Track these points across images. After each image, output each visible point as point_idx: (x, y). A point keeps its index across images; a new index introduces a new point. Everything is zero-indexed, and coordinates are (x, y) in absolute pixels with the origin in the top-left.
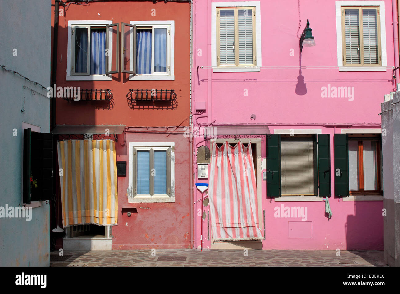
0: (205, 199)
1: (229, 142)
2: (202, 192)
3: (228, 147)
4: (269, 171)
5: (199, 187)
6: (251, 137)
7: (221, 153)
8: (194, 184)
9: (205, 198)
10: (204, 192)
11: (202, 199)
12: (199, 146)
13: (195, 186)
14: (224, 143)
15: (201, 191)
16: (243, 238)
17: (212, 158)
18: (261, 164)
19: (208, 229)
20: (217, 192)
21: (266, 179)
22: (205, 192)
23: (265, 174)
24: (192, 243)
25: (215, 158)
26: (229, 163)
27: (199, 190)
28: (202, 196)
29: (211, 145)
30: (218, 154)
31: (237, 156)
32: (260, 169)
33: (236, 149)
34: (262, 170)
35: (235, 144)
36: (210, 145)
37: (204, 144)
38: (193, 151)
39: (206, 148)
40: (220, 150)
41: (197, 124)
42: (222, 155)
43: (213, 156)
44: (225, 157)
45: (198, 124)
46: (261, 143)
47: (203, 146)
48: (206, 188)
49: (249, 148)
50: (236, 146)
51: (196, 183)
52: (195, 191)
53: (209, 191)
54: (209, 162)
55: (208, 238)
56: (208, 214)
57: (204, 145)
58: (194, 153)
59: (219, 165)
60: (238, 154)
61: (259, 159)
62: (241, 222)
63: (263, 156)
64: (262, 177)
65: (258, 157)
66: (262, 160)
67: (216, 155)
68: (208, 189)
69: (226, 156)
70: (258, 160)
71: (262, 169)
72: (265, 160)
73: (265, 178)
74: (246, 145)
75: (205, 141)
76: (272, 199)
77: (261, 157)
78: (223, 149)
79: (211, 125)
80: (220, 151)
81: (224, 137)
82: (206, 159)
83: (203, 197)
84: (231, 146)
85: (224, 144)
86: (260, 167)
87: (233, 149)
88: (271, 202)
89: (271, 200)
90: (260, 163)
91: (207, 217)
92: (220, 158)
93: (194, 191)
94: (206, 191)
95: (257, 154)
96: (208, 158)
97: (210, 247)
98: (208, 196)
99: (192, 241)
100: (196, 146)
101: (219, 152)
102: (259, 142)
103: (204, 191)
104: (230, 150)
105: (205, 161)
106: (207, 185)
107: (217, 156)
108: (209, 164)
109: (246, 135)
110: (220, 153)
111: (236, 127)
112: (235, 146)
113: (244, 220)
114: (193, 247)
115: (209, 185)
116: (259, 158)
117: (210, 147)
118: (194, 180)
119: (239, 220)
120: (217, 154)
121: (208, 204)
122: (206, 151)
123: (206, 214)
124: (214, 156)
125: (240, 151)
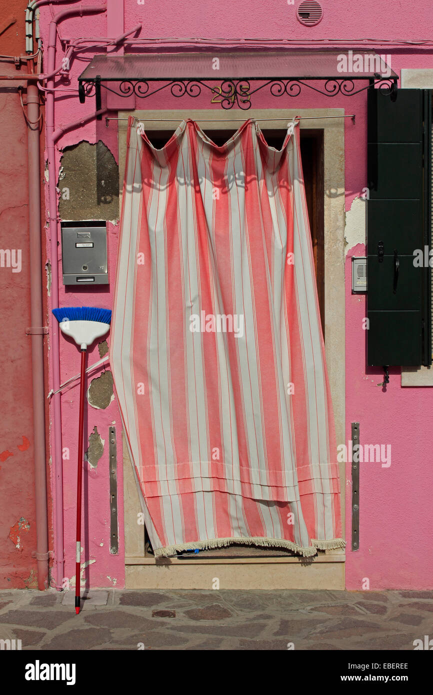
0: (99, 375)
1: (203, 126)
2: (84, 347)
3: (199, 147)
4: (381, 255)
5: (67, 326)
6: (303, 87)
7: (167, 172)
8: (50, 314)
9: (98, 370)
10: (90, 348)
11: (84, 377)
12: (71, 144)
13: (51, 319)
14: (179, 127)
15: (78, 341)
16: (263, 539)
17: (128, 196)
18: (340, 223)
19: (114, 504)
20: (152, 345)
21: (365, 289)
22: (97, 348)
23: (360, 267)
24: (43, 565)
25: (138, 196)
26: (201, 217)
27: (70, 339)
28: (85, 364)
29: (122, 138)
30: (150, 176)
31: (237, 193)
32: (340, 245)
33: (235, 159)
34: (349, 247)
35: (229, 133)
36: (117, 141)
37: (90, 133)
38: (42, 165)
39: (98, 154)
40: (162, 160)
41: (59, 47)
42: (171, 181)
43: (129, 188)
44: (185, 193)
45: (65, 45)
46: (343, 130)
47: (84, 144)
48: (100, 328)
49: (289, 153)
50: (234, 144)
51: (55, 307)
52: (53, 338)
53: (115, 342)
54: (116, 214)
55: (114, 543)
56: (112, 443)
57: (93, 140)
58: (46, 173)
59: (158, 224)
60: (239, 182)
61: (333, 200)
62: (255, 479)
63: (352, 190)
64: (349, 278)
65: (333, 191)
66: (347, 207)
67: (143, 182)
68: (108, 334)
69: (191, 189)
70: (332, 205)
71: (346, 243)
72: (359, 208)
73: (362, 284)
74: (275, 137)
75: (94, 123)
76: (392, 377)
77: (342, 190)
78: (173, 156)
79: (122, 50)
80: (160, 166)
81: (176, 89)
82: (99, 202)
83: (90, 369)
84: (209, 141)
85: (177, 134)
86: (340, 238)
87: (220, 154)
88: (384, 390)
89: (386, 380)
90: (340, 217)
91: (107, 454)
92: (159, 198)
93: (49, 340)
94: (101, 340)
95: (326, 178)
96: (109, 198)
97: (121, 583)
98: (108, 365)
99: (42, 555)
100: (56, 141)
101: (156, 170)
102: (337, 125)
103: (90, 341)
104: (205, 159)
105: (97, 211)
106: (105, 316)
107: (150, 185)
108: (113, 222)
109: (280, 79)
110: (160, 174)
111: (233, 57)
112: (229, 142)
113: (265, 472)
114: (49, 580)
115: (117, 318)
116: (335, 196)
117: (117, 150)
118: (49, 294)
119: (245, 468)
120: (146, 178)
121: (113, 398)
122: (100, 166)
123: (103, 442)
124: (134, 190)
125: (249, 168)
